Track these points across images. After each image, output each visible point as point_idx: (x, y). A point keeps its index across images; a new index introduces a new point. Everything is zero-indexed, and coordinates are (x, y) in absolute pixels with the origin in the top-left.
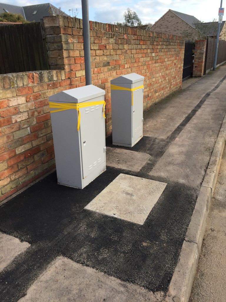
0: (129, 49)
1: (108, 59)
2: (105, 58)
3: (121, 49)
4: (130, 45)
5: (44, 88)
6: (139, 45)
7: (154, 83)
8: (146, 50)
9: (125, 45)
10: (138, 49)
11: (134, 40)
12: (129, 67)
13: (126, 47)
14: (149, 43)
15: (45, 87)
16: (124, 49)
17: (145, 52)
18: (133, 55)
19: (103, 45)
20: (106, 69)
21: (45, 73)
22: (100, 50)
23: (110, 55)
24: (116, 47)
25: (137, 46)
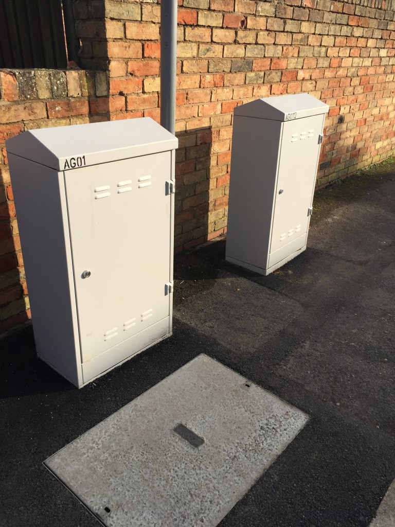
0: (314, 34)
1: (248, 55)
2: (240, 51)
3: (291, 32)
4: (318, 25)
5: (35, 113)
6: (345, 27)
7: (375, 120)
8: (363, 39)
9: (303, 23)
10: (340, 36)
11: (333, 12)
12: (307, 77)
13: (306, 27)
14: (374, 23)
15: (38, 111)
16: (300, 32)
17: (359, 45)
18: (324, 49)
19: (238, 17)
20: (239, 78)
21: (42, 76)
22: (227, 28)
23: (256, 44)
24: (276, 25)
25: (338, 27)
